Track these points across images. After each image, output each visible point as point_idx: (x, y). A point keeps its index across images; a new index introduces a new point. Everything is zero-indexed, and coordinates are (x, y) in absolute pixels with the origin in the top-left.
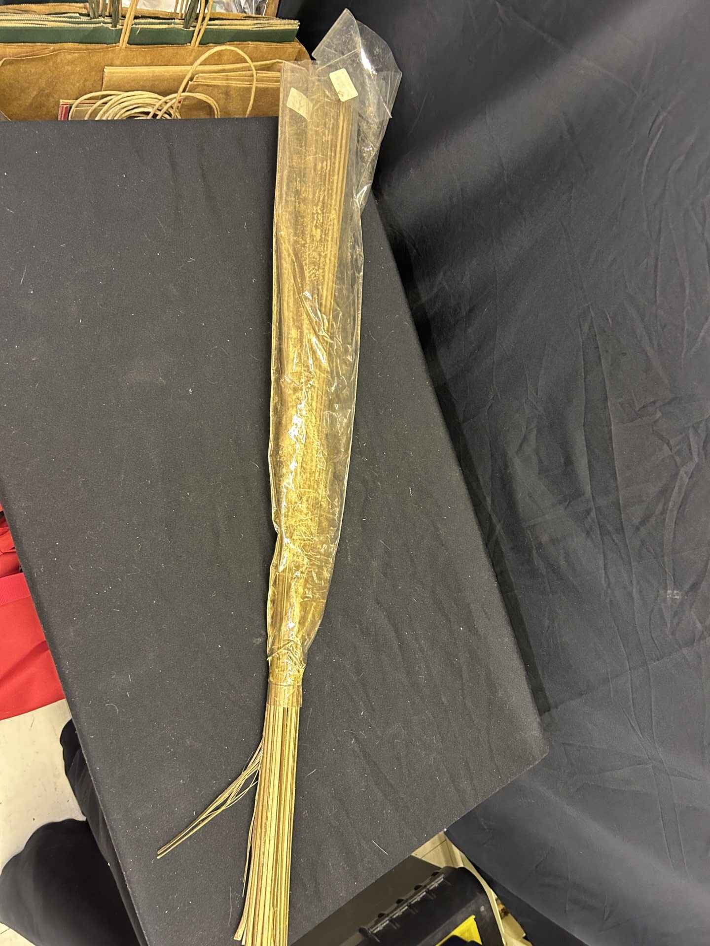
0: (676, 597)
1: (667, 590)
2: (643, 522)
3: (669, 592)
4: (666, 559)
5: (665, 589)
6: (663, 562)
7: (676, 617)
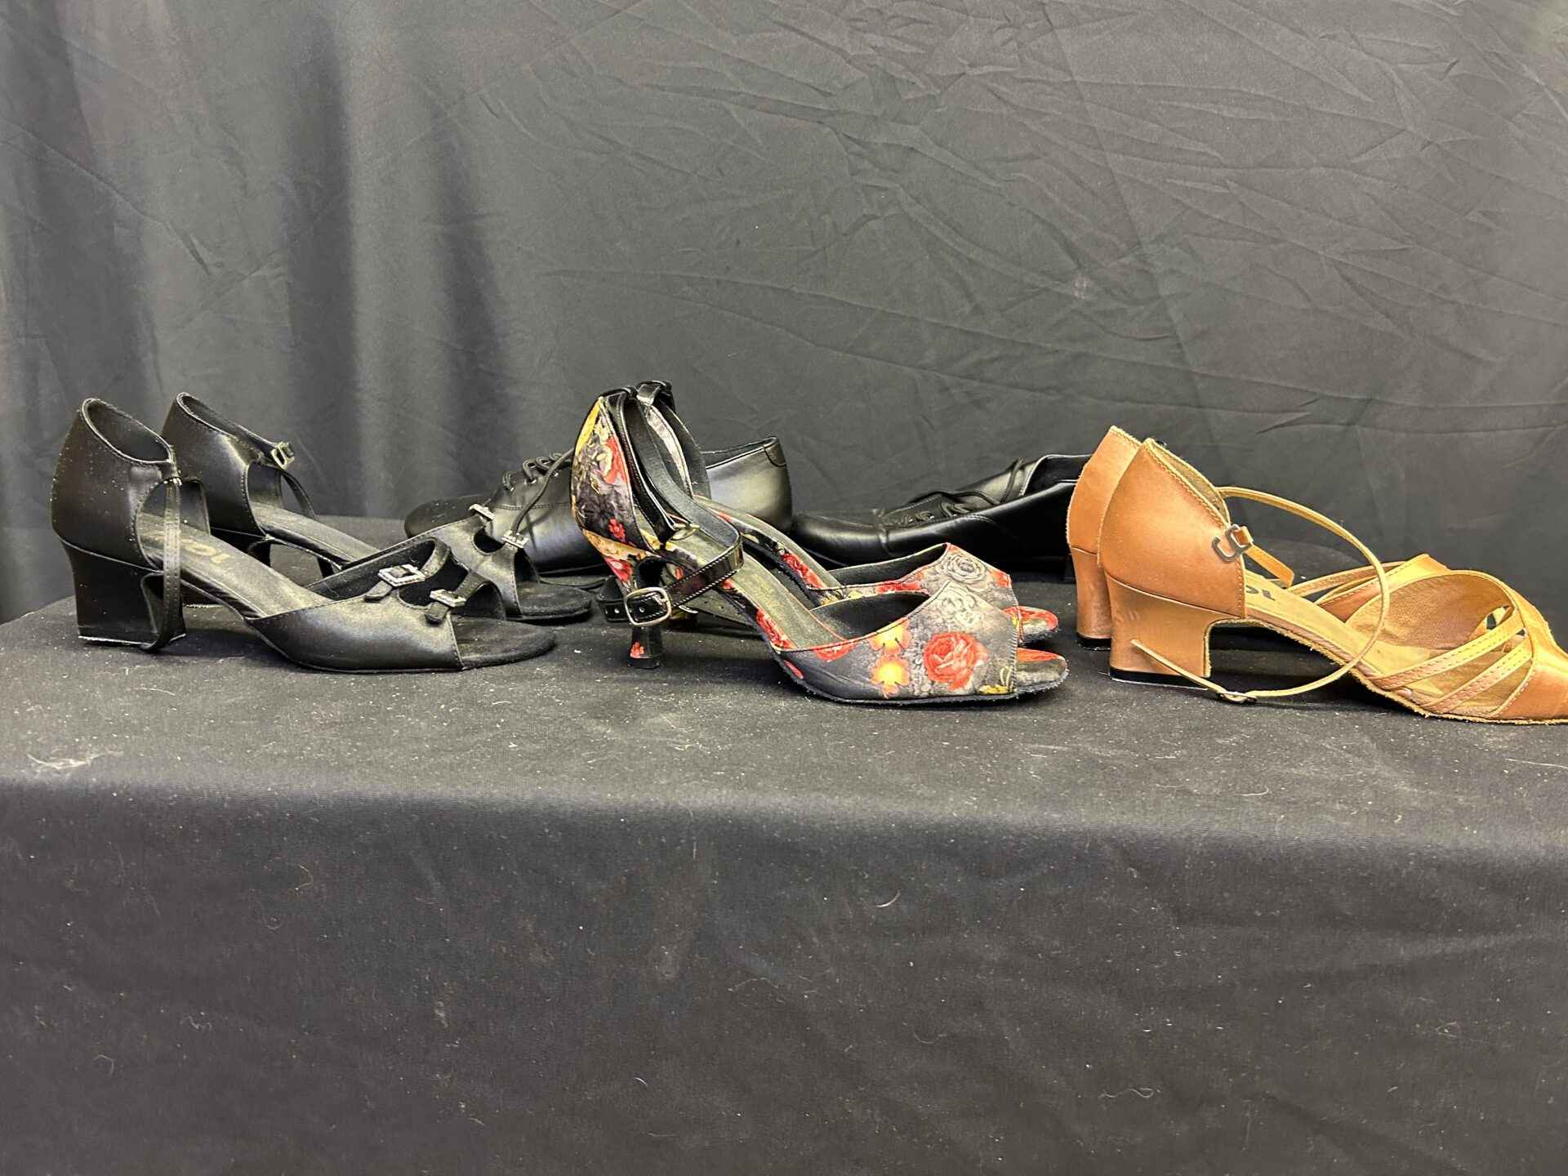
0: (1085, 285)
1: (1075, 298)
2: (969, 296)
3: (1077, 294)
4: (1027, 279)
5: (1071, 299)
6: (1034, 287)
7: (1115, 292)
